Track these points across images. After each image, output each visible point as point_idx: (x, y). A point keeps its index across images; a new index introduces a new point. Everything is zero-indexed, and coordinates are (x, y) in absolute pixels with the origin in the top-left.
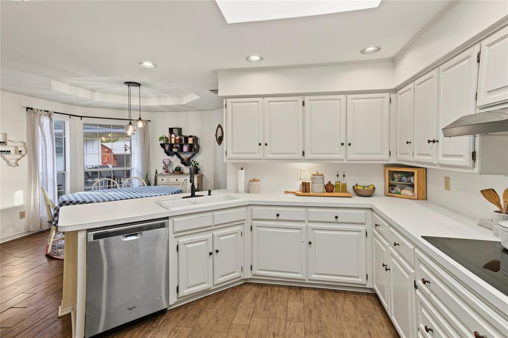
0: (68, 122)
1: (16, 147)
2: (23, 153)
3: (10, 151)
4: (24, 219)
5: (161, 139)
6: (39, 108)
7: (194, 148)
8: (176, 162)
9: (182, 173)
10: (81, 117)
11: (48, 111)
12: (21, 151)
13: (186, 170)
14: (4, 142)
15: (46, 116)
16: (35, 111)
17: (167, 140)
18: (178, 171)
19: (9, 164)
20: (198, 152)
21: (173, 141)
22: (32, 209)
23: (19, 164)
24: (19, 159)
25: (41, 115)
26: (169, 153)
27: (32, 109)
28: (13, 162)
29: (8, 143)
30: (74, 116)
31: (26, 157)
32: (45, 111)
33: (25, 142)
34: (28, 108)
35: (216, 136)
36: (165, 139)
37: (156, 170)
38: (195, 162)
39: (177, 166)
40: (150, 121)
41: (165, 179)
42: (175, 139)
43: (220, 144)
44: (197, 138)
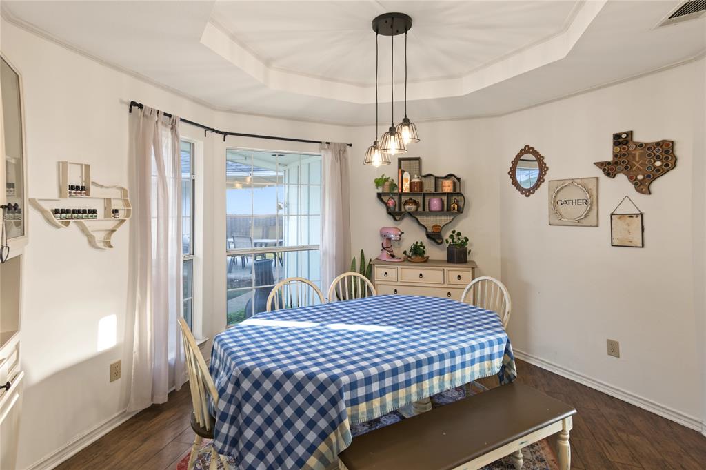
0: (201, 143)
1: (108, 201)
2: (121, 214)
3: (94, 211)
4: (118, 382)
5: (378, 183)
6: (156, 108)
7: (455, 203)
8: (412, 234)
9: (426, 260)
10: (225, 134)
11: (170, 116)
12: (116, 211)
13: (435, 252)
14: (83, 188)
15: (166, 126)
16: (147, 113)
17: (393, 186)
18: (417, 254)
19: (91, 241)
20: (462, 212)
21: (406, 188)
22: (136, 354)
23: (112, 244)
24: (113, 231)
25: (157, 122)
26: (395, 214)
27: (141, 106)
28: (99, 237)
29: (93, 189)
30: (213, 130)
31: (126, 225)
32: (165, 114)
33: (126, 186)
34: (133, 104)
35: (512, 174)
36: (387, 183)
37: (362, 251)
38: (459, 234)
39: (417, 243)
40: (350, 145)
41: (391, 272)
42: (411, 184)
43: (528, 193)
44: (459, 179)
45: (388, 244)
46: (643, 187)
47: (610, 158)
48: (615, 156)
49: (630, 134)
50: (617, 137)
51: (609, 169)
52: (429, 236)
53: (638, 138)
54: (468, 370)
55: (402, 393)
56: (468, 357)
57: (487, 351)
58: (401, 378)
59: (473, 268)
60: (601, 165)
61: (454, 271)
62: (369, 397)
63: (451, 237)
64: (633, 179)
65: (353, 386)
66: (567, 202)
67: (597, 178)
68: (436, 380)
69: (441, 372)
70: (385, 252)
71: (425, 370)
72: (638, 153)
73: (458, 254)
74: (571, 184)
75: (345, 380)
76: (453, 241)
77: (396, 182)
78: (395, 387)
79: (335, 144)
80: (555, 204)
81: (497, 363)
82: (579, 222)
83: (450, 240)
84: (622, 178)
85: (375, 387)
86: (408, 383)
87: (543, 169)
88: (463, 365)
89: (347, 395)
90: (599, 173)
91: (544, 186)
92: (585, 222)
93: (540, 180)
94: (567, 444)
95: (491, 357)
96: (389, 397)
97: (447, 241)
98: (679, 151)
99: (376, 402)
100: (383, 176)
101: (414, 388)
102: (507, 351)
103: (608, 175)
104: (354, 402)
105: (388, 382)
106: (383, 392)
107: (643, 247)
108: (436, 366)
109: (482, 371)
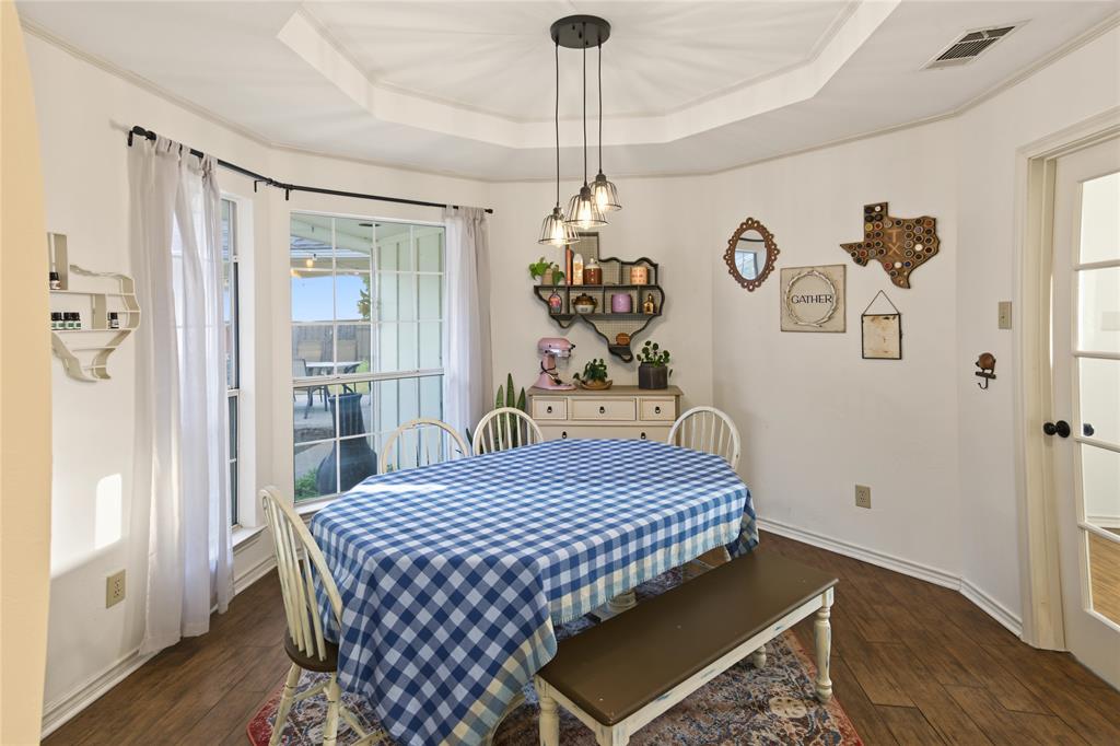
0: (250, 204)
1: (99, 298)
2: (122, 322)
3: (75, 316)
4: (120, 607)
5: (534, 271)
6: (177, 140)
7: (649, 300)
8: (587, 347)
9: (609, 387)
10: (289, 188)
11: (200, 155)
12: (114, 316)
13: (621, 374)
14: (56, 277)
15: (195, 171)
16: (163, 148)
17: (558, 275)
18: (595, 377)
19: (72, 371)
20: (660, 314)
21: (578, 279)
22: (152, 558)
23: (108, 372)
24: (110, 351)
25: (180, 162)
26: (561, 318)
27: (151, 136)
28: (86, 361)
29: (72, 278)
30: (270, 181)
31: (130, 338)
32: (193, 152)
33: (127, 273)
34: (138, 130)
35: (730, 258)
36: (549, 271)
37: (510, 375)
38: (656, 347)
39: (595, 361)
40: (490, 211)
41: (558, 406)
42: (585, 272)
43: (750, 285)
44: (655, 266)
45: (550, 364)
46: (901, 279)
47: (860, 238)
48: (867, 235)
49: (884, 206)
50: (869, 209)
51: (860, 253)
52: (613, 350)
53: (894, 212)
54: (700, 537)
55: (618, 575)
56: (700, 519)
57: (723, 510)
58: (617, 554)
59: (677, 396)
60: (849, 247)
61: (650, 401)
62: (575, 585)
63: (645, 351)
64: (888, 268)
65: (555, 570)
66: (805, 299)
67: (845, 266)
68: (660, 553)
69: (667, 543)
70: (546, 376)
71: (647, 541)
72: (894, 232)
73: (654, 376)
74: (810, 274)
75: (544, 562)
76: (647, 356)
77: (562, 269)
78: (609, 568)
79: (467, 208)
80: (788, 301)
81: (736, 524)
82: (821, 327)
83: (643, 356)
84: (875, 266)
85: (584, 570)
86: (625, 561)
87: (772, 252)
88: (694, 531)
89: (547, 584)
90: (847, 259)
91: (774, 277)
92: (828, 326)
93: (769, 268)
94: (827, 624)
95: (728, 518)
96: (601, 582)
97: (639, 357)
98: (942, 232)
99: (585, 592)
100: (542, 259)
101: (633, 567)
102: (747, 508)
103: (858, 261)
104: (556, 594)
105: (601, 561)
106: (593, 576)
107: (900, 358)
108: (661, 535)
109: (717, 537)
